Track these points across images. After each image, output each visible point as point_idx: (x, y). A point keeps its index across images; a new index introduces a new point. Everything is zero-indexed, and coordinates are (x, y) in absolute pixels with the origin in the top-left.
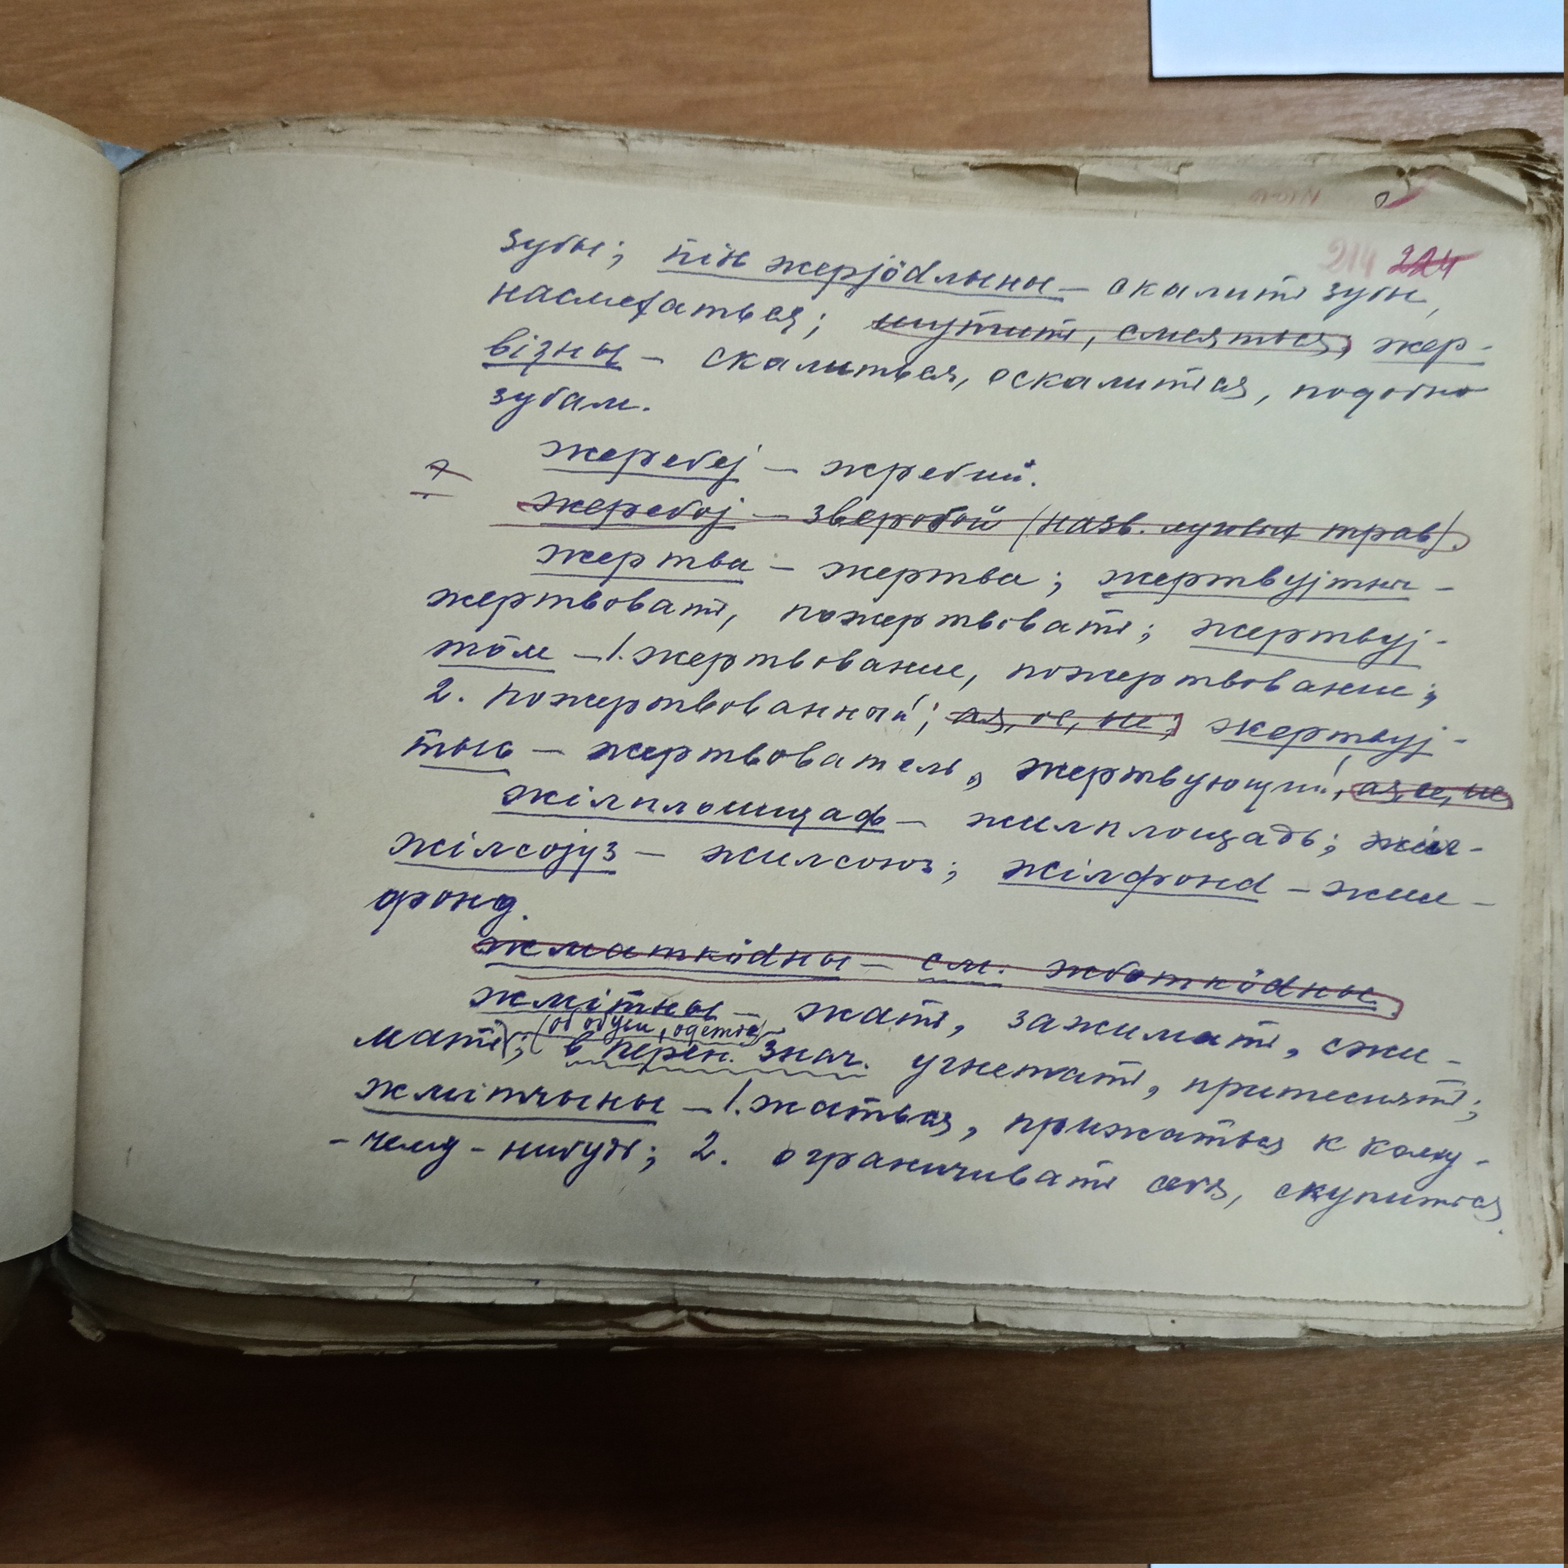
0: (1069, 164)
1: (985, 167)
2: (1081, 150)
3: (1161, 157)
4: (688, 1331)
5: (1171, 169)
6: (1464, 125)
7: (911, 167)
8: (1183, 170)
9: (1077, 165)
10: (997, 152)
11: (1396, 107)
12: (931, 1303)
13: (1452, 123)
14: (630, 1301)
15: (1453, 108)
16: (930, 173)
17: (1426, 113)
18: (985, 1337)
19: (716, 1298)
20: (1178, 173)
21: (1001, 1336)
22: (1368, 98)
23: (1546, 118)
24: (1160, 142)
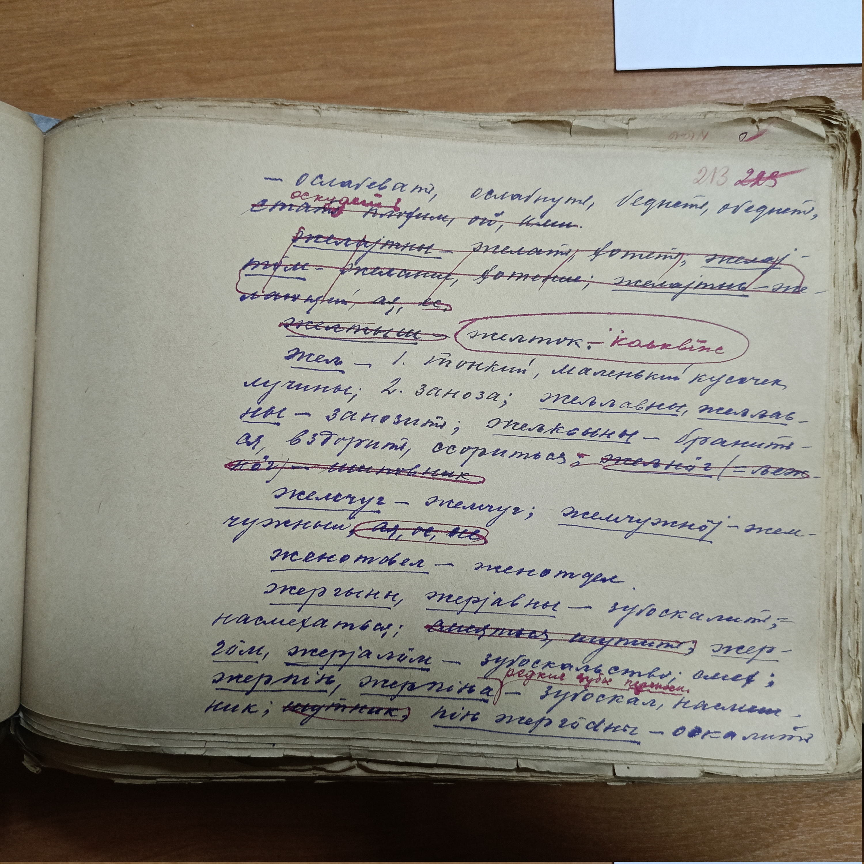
0: (566, 120)
1: (519, 122)
2: (574, 112)
3: (619, 115)
4: (357, 772)
5: (624, 122)
6: (791, 94)
7: (478, 123)
8: (631, 122)
9: (571, 121)
10: (528, 114)
11: (752, 85)
12: (493, 757)
13: (784, 93)
14: (325, 756)
15: (784, 85)
16: (489, 126)
17: (769, 88)
18: (523, 777)
19: (373, 754)
20: (628, 124)
21: (532, 776)
22: (737, 80)
23: (837, 89)
24: (620, 107)
